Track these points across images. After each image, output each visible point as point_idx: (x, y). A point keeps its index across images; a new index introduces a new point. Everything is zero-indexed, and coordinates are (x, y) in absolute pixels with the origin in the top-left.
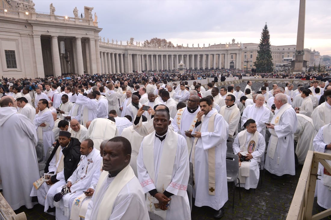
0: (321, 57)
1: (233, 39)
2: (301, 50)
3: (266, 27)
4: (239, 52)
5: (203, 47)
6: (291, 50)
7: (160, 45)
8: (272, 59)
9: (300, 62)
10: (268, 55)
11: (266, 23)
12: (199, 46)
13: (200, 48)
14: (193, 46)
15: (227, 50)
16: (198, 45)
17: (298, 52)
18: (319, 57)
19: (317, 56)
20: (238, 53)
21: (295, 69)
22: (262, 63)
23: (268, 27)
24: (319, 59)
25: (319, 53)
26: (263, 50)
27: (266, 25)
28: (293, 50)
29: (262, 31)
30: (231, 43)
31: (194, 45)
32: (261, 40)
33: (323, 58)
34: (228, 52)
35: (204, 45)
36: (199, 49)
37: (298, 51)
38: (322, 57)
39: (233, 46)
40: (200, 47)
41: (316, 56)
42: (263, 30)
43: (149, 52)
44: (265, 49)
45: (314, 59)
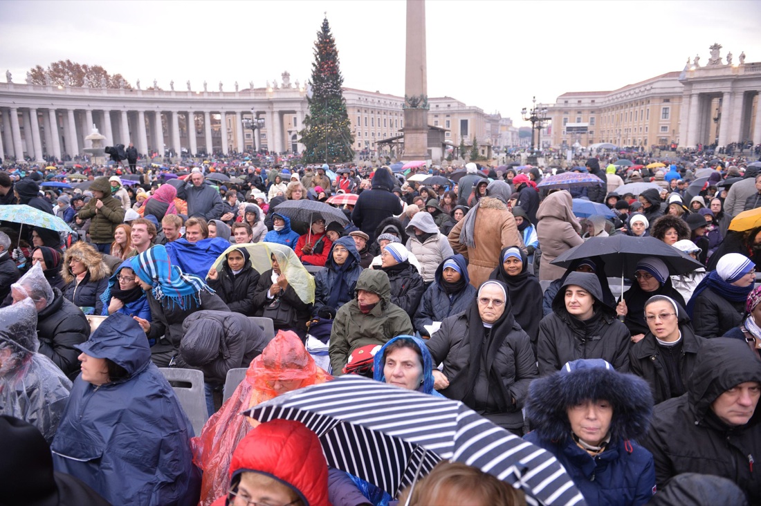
0: (513, 130)
1: (283, 72)
2: (417, 95)
3: (325, 27)
4: (302, 108)
5: (203, 90)
6: (442, 109)
7: (80, 84)
8: (349, 123)
9: (417, 129)
10: (337, 110)
11: (325, 13)
12: (189, 88)
13: (192, 92)
14: (172, 88)
15: (271, 102)
16: (188, 84)
17: (411, 102)
18: (510, 129)
19: (504, 126)
20: (300, 109)
21: (406, 152)
22: (318, 133)
23: (330, 26)
24: (510, 133)
25: (511, 122)
26: (321, 96)
27: (325, 20)
28: (446, 109)
29: (316, 39)
30: (280, 82)
31: (174, 85)
32: (314, 65)
33: (517, 131)
34: (272, 108)
35: (205, 85)
36: (190, 97)
37: (411, 100)
38: (515, 129)
39: (286, 92)
40: (192, 90)
41: (502, 125)
42: (319, 35)
43: (17, 101)
44: (326, 91)
45: (499, 133)
